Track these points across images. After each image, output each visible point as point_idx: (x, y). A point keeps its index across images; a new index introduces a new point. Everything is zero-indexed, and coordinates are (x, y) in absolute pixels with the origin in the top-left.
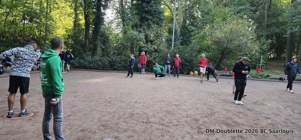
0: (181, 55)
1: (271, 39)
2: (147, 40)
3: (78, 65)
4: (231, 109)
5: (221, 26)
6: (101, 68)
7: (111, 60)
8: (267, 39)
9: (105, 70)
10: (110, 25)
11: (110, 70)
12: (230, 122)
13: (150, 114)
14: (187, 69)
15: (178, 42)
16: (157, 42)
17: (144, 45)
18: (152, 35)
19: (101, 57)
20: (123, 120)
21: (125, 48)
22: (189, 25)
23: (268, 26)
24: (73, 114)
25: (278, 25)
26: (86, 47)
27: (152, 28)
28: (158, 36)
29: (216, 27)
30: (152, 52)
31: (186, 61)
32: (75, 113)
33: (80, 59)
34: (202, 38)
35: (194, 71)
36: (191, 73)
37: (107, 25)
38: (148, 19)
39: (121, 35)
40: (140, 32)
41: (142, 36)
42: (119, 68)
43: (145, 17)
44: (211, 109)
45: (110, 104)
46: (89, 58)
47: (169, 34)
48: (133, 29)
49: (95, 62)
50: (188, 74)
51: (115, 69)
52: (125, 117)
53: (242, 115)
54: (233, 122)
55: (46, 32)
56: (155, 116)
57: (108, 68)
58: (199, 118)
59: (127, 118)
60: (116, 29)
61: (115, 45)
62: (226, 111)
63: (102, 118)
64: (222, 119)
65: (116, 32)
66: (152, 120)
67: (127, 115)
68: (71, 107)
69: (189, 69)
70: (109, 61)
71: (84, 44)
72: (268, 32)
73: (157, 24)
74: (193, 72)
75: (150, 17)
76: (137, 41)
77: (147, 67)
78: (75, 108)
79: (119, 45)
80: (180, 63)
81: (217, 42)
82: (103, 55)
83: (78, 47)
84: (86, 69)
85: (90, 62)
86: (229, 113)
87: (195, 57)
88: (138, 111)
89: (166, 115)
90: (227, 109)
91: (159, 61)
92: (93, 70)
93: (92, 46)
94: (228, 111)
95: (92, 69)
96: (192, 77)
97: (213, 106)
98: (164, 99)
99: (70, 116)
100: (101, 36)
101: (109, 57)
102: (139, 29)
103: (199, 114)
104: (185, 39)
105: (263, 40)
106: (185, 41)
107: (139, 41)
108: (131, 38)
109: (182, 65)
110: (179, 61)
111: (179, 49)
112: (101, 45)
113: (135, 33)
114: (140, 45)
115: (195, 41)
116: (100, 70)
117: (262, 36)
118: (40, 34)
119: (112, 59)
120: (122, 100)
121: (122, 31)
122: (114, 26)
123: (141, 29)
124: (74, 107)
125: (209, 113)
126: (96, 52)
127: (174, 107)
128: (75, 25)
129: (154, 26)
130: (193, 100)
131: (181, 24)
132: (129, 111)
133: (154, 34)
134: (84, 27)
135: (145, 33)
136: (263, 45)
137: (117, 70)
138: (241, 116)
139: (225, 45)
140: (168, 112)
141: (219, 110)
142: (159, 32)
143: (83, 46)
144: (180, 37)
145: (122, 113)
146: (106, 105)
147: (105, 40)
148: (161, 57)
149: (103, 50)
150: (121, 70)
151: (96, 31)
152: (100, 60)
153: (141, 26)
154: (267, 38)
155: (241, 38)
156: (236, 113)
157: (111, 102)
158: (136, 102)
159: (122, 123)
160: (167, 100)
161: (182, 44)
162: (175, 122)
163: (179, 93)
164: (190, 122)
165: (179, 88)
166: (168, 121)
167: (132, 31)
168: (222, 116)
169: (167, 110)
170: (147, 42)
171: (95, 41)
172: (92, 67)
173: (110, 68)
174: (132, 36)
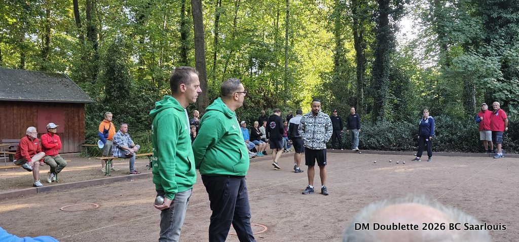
2: (510, 71)
6: (394, 146)
9: (404, 150)
10: (410, 53)
17: (499, 85)
19: (392, 122)
21: (448, 97)
26: (360, 104)
37: (402, 53)
38: (509, 21)
39: (437, 72)
43: (500, 18)
48: (466, 50)
49: (380, 133)
57: (410, 144)
60: (424, 59)
61: (423, 94)
65: (426, 66)
70: (412, 130)
71: (356, 99)
76: (479, 77)
79: (434, 93)
82: (397, 119)
83: (344, 105)
85: (369, 135)
92: (375, 151)
93: (371, 100)
95: (374, 149)
100: (392, 78)
101: (410, 121)
102: (483, 49)
108: (463, 72)
112: (391, 96)
113: (474, 59)
114: (489, 85)
116: (392, 150)
118: (277, 88)
121: (440, 62)
122: (419, 52)
123: (490, 47)
126: (381, 113)
128: (337, 63)
134: (354, 65)
135: (500, 55)
147: (400, 84)
149: (396, 107)
151: (380, 67)
152: (390, 130)
167: (464, 57)
170: (508, 76)
171: (378, 88)
172: (374, 146)
173: (413, 145)
174: (467, 66)
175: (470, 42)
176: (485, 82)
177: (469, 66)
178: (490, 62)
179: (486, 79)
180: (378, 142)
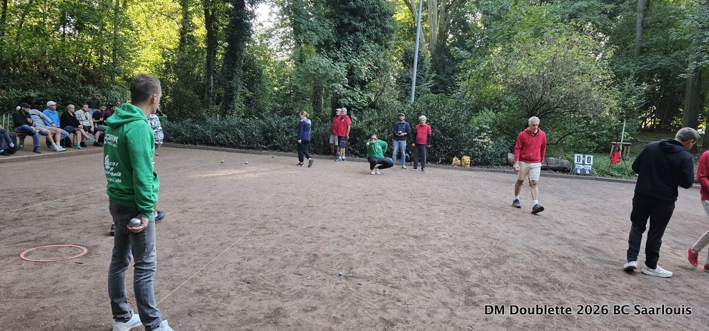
0: (432, 117)
1: (649, 82)
2: (353, 79)
3: (188, 136)
4: (545, 249)
5: (528, 49)
6: (244, 144)
7: (267, 126)
8: (639, 83)
9: (253, 148)
10: (265, 42)
11: (264, 149)
12: (541, 279)
13: (356, 256)
14: (445, 152)
15: (426, 87)
16: (376, 84)
17: (344, 91)
18: (365, 69)
19: (243, 117)
20: (294, 269)
21: (300, 97)
22: (453, 45)
23: (642, 51)
24: (179, 254)
25: (667, 48)
26: (208, 93)
27: (364, 50)
28: (378, 70)
29: (516, 50)
30: (365, 108)
31: (443, 131)
32: (181, 251)
33: (193, 122)
34: (483, 77)
35: (463, 155)
36: (455, 160)
37: (257, 41)
38: (356, 30)
39: (290, 66)
40: (336, 59)
41: (341, 70)
42: (285, 145)
43: (350, 24)
44: (499, 248)
45: (263, 231)
46: (215, 120)
47: (405, 65)
48: (319, 52)
49: (230, 129)
50: (448, 162)
51: (275, 148)
52: (298, 262)
53: (571, 265)
54: (550, 280)
55: (114, 54)
56: (367, 262)
57: (260, 143)
58: (469, 268)
59: (303, 265)
60: (279, 51)
61: (276, 89)
62: (533, 253)
63: (245, 263)
64: (522, 273)
65: (280, 59)
66: (359, 271)
67: (303, 258)
68: (172, 236)
69: (449, 150)
70: (263, 127)
71: (204, 86)
72: (641, 65)
73: (376, 41)
74: (460, 158)
75: (362, 25)
76: (328, 82)
77: (352, 144)
78: (183, 238)
79: (286, 89)
80: (428, 136)
81: (519, 89)
82: (248, 114)
83: (190, 93)
84: (208, 145)
85: (217, 130)
86: (540, 259)
87: (466, 124)
88: (328, 249)
89: (392, 260)
90: (537, 248)
91: (378, 131)
92: (223, 148)
93: (222, 91)
94: (537, 253)
95: (222, 145)
96: (456, 169)
97: (504, 242)
98: (390, 222)
99: (171, 257)
100: (245, 69)
101: (262, 118)
102: (334, 53)
103: (469, 259)
104: (442, 77)
105: (629, 84)
106: (442, 82)
107: (335, 82)
108: (315, 75)
109: (434, 140)
110: (426, 131)
111: (428, 102)
112: (243, 88)
113: (325, 62)
114: (336, 91)
115: (465, 83)
116: (241, 148)
117: (628, 74)
118: (101, 59)
119: (269, 123)
120: (292, 222)
121: (292, 57)
122: (274, 43)
123: (339, 52)
124: (180, 235)
125: (494, 256)
126: (232, 106)
127: (412, 242)
128: (182, 40)
129: (370, 47)
130: (456, 225)
131: (435, 42)
132: (307, 248)
133: (369, 65)
134: (203, 45)
135: (347, 62)
136: (629, 96)
137: (281, 150)
138: (569, 265)
139: (538, 96)
140: (398, 253)
141: (516, 251)
142: (382, 60)
143: (202, 90)
144: (430, 73)
145: (290, 252)
146: (253, 234)
147: (254, 77)
148: (384, 120)
149: (248, 101)
150: (290, 151)
151: (233, 54)
152: (241, 126)
153: (338, 45)
154: (640, 79)
155: (577, 78)
156: (558, 260)
157: (267, 225)
158: (324, 228)
159: (291, 276)
160: (397, 224)
161: (434, 90)
162: (413, 277)
163: (425, 207)
164: (448, 278)
165: (424, 195)
166: (398, 275)
167: (316, 58)
168: (523, 266)
169: (396, 248)
170: (352, 84)
171: (230, 79)
172: (222, 142)
173: (263, 144)
174: (318, 69)
175: (323, 43)
176: (333, 87)
177: (320, 69)
178: (338, 67)
179: (334, 84)
180: (227, 138)
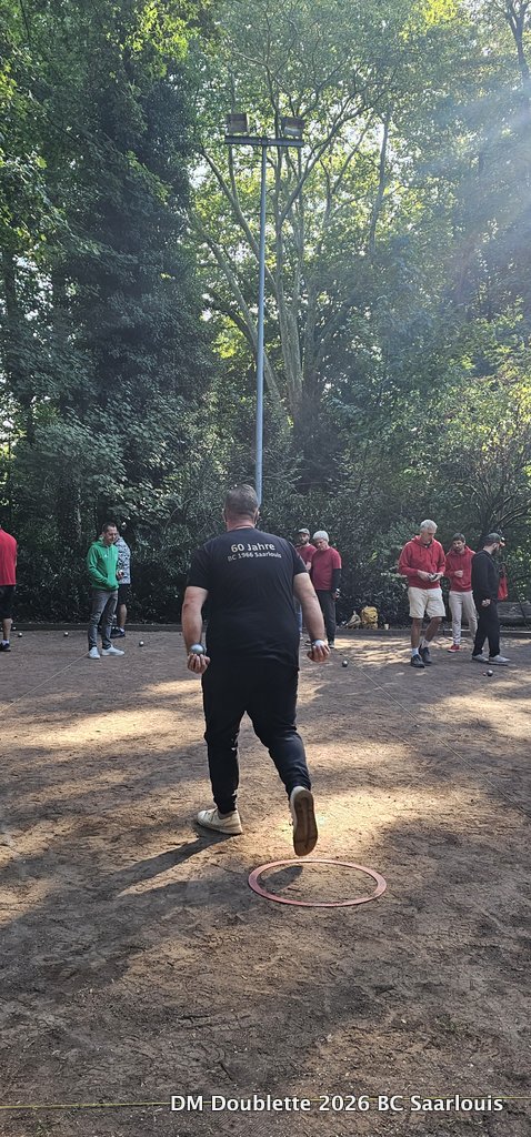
2: (136, 466)
15: (286, 480)
17: (119, 490)
35: (363, 606)
38: (139, 370)
41: (109, 448)
43: (124, 359)
74: (359, 613)
75: (148, 361)
76: (84, 472)
102: (93, 417)
104: (317, 463)
106: (317, 473)
107: (96, 473)
108: (55, 459)
114: (101, 490)
115: (358, 467)
123: (105, 415)
129: (168, 402)
135: (122, 433)
144: (292, 455)
153: (102, 401)
167: (57, 426)
170: (134, 475)
174: (61, 447)
175: (71, 398)
176: (95, 483)
177: (66, 448)
178: (104, 443)
179: (96, 477)
